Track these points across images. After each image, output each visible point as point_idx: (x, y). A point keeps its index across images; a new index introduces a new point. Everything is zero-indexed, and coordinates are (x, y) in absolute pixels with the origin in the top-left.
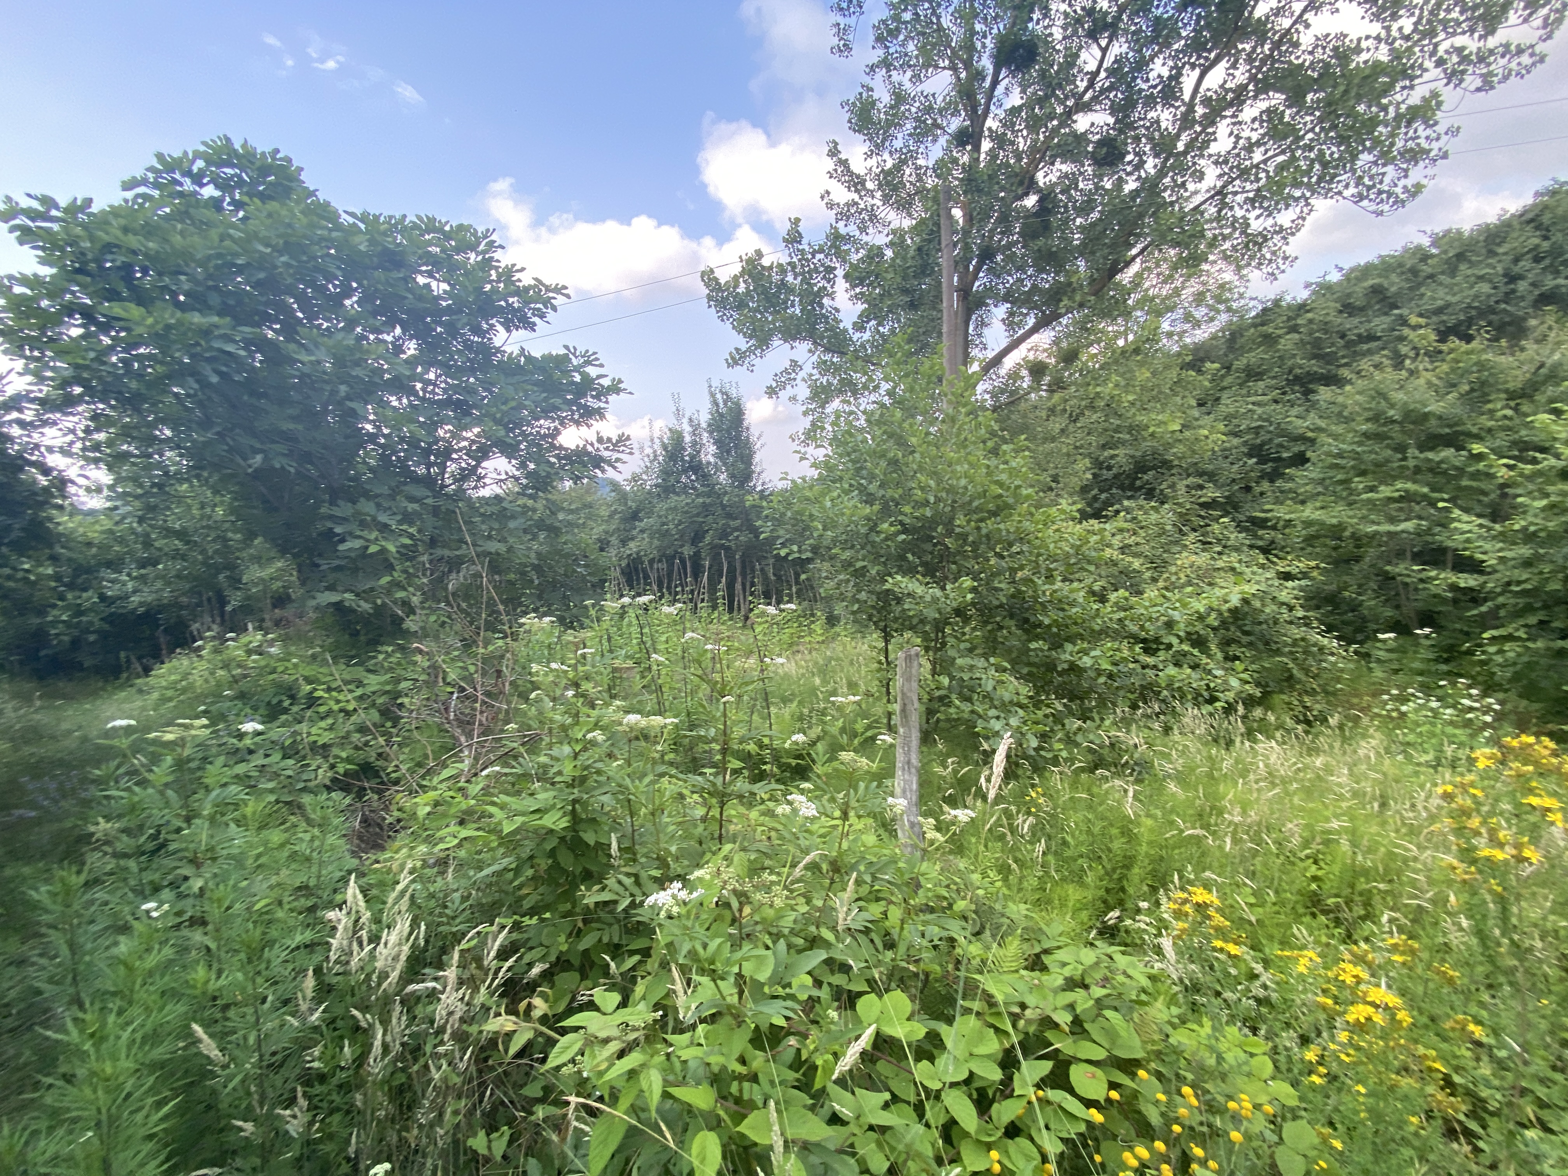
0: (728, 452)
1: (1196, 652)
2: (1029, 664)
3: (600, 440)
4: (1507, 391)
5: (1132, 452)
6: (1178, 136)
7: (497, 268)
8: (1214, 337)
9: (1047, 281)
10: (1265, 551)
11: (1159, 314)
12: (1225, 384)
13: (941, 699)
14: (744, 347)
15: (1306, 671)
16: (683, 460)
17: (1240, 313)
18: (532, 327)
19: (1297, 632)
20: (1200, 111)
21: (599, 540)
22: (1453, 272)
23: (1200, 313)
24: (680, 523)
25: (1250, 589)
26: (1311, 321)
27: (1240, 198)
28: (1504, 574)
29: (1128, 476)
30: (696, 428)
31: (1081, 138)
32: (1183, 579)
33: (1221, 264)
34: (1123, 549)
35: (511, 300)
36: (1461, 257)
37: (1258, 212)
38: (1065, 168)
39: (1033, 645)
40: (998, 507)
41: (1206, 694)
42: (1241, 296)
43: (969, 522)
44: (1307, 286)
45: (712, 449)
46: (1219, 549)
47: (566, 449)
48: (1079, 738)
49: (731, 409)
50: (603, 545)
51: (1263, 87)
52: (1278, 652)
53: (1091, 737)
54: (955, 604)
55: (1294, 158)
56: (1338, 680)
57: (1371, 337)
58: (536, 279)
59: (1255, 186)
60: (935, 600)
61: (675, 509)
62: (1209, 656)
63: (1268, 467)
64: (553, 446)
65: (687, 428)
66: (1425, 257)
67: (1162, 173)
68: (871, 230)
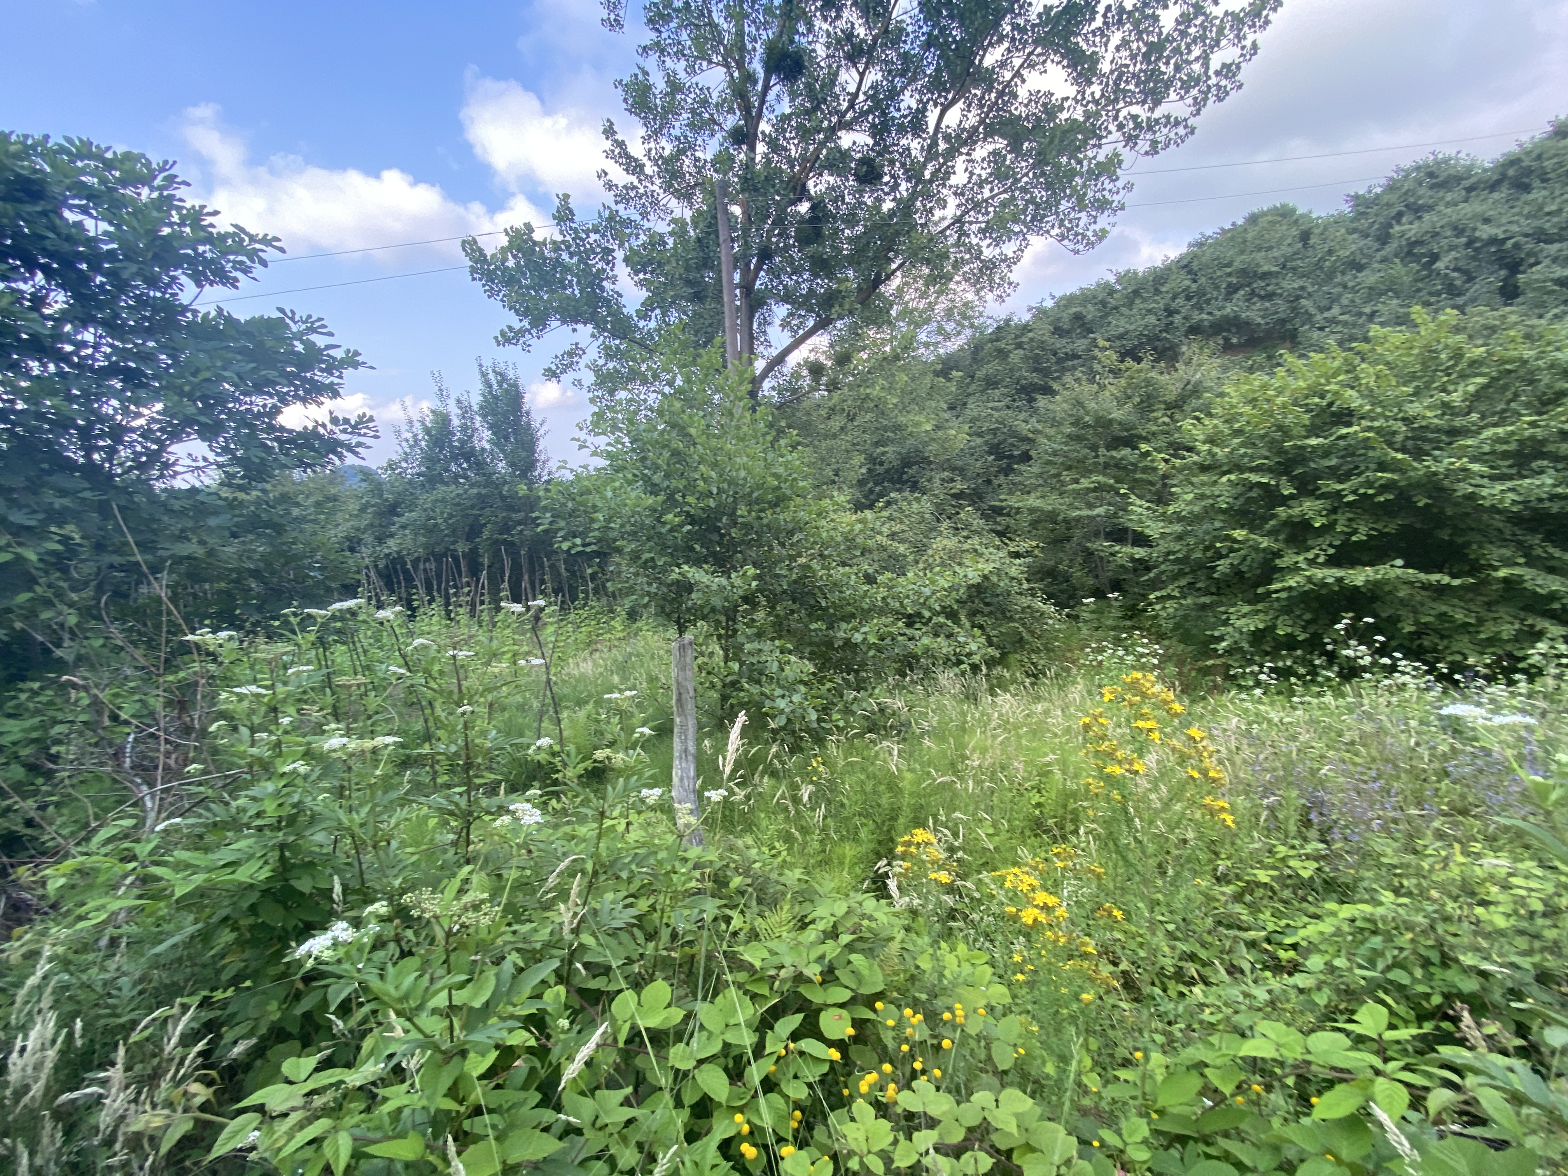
0: (506, 438)
1: (949, 623)
2: (811, 644)
3: (335, 421)
4: (1165, 403)
5: (898, 449)
6: (924, 165)
7: (179, 209)
8: (962, 349)
9: (822, 285)
10: (1001, 534)
11: (918, 325)
12: (970, 390)
13: (733, 684)
14: (517, 326)
15: (1032, 633)
16: (451, 446)
17: (980, 328)
18: (233, 283)
19: (1025, 601)
20: (942, 146)
21: (347, 538)
22: (1130, 305)
23: (950, 327)
24: (451, 516)
25: (988, 568)
26: (1032, 340)
27: (974, 227)
28: (1163, 546)
29: (897, 471)
30: (466, 411)
31: (845, 155)
32: (938, 561)
33: (964, 285)
34: (892, 536)
35: (201, 249)
36: (1136, 293)
37: (988, 241)
38: (831, 179)
39: (813, 626)
40: (777, 497)
41: (953, 658)
42: (981, 313)
43: (749, 512)
44: (1030, 309)
45: (487, 434)
46: (965, 534)
47: (290, 431)
48: (854, 707)
49: (506, 390)
50: (352, 545)
51: (991, 132)
52: (1011, 619)
53: (864, 705)
54: (741, 593)
55: (1012, 198)
56: (1056, 639)
57: (1075, 356)
58: (236, 226)
59: (986, 218)
60: (722, 588)
61: (443, 500)
62: (960, 626)
63: (1004, 463)
64: (271, 428)
65: (454, 411)
66: (1112, 292)
67: (913, 196)
68: (651, 217)
